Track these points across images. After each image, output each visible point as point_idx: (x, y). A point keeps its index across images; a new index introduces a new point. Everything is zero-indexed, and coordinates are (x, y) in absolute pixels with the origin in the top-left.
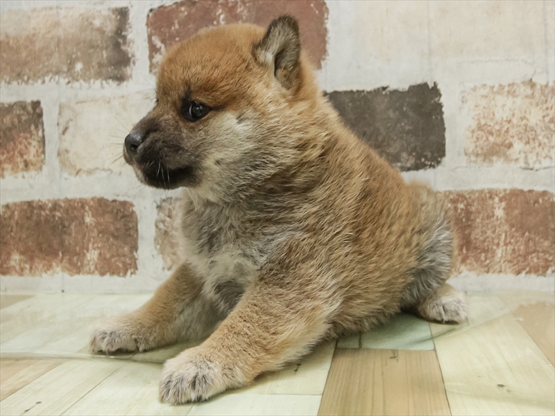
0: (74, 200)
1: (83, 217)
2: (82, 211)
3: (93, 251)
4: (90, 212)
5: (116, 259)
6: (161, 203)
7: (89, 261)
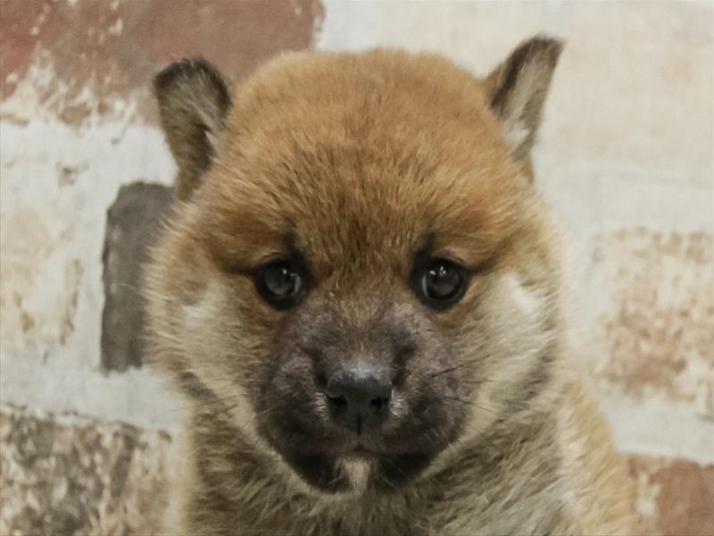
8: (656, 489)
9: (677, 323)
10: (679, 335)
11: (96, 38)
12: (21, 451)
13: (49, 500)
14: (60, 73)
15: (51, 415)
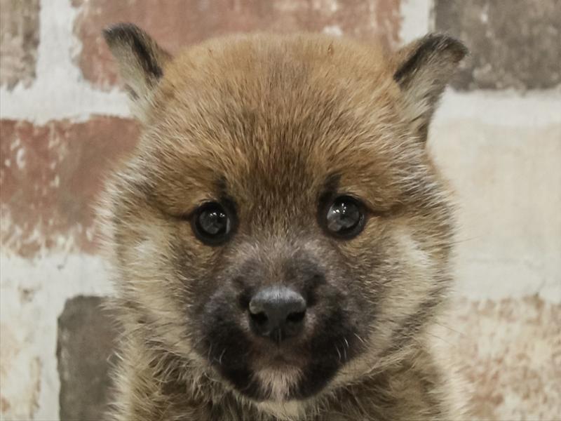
9: (495, 368)
10: (496, 377)
11: (40, 191)
14: (16, 220)
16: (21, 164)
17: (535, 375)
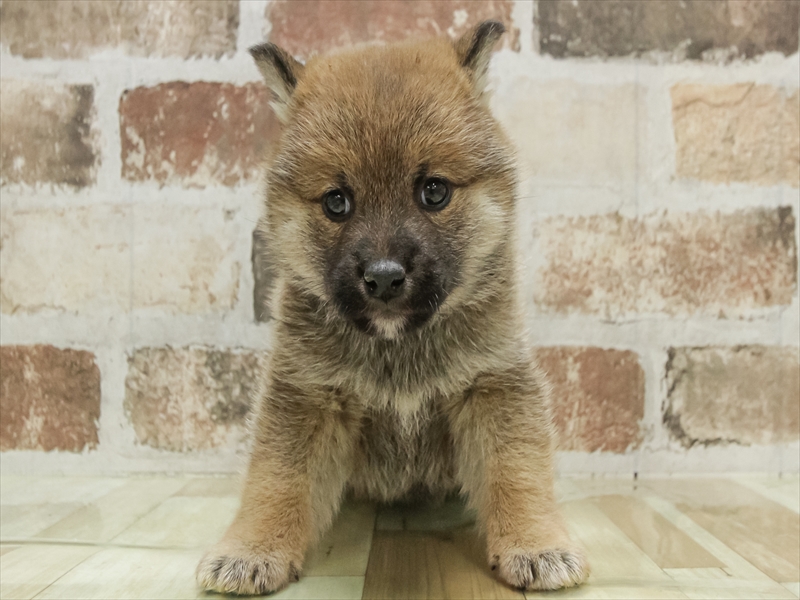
0: (9, 348)
1: (21, 371)
2: (21, 362)
3: (35, 418)
4: (32, 366)
5: (69, 428)
6: (134, 354)
7: (29, 432)
8: (578, 365)
9: (585, 268)
10: (586, 275)
11: (239, 136)
12: (214, 371)
13: (231, 396)
14: (222, 158)
15: (229, 349)
16: (225, 116)
17: (616, 274)
